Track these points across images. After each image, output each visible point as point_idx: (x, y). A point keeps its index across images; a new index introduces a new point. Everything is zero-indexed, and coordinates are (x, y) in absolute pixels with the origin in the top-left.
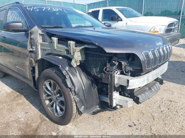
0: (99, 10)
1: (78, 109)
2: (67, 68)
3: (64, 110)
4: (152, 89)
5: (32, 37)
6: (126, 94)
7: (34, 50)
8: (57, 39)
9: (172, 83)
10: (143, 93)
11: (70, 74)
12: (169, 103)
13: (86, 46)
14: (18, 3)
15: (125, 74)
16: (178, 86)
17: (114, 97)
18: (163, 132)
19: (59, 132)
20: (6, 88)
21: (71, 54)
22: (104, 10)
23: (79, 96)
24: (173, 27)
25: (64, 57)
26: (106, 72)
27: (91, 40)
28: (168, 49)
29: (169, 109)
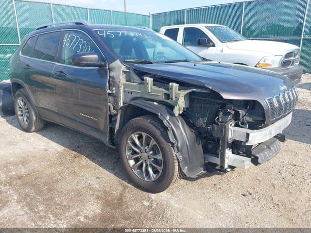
0: (179, 29)
1: (180, 169)
2: (168, 118)
3: (161, 171)
4: (272, 148)
5: (112, 74)
6: (241, 152)
7: (114, 92)
8: (152, 79)
9: (294, 141)
10: (261, 152)
11: (171, 124)
12: (293, 168)
13: (195, 90)
14: (81, 24)
15: (241, 126)
16: (303, 145)
17: (227, 156)
18: (288, 203)
19: (152, 201)
20: (53, 145)
21: (172, 99)
22: (185, 29)
23: (182, 154)
24: (293, 58)
25: (160, 102)
26: (219, 123)
27: (203, 83)
28: (294, 93)
29: (293, 175)
